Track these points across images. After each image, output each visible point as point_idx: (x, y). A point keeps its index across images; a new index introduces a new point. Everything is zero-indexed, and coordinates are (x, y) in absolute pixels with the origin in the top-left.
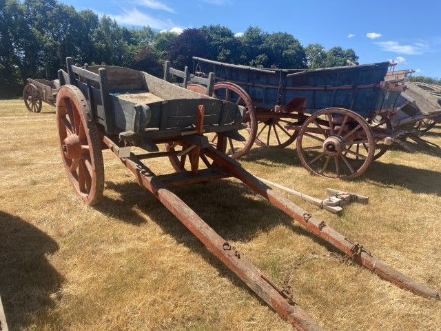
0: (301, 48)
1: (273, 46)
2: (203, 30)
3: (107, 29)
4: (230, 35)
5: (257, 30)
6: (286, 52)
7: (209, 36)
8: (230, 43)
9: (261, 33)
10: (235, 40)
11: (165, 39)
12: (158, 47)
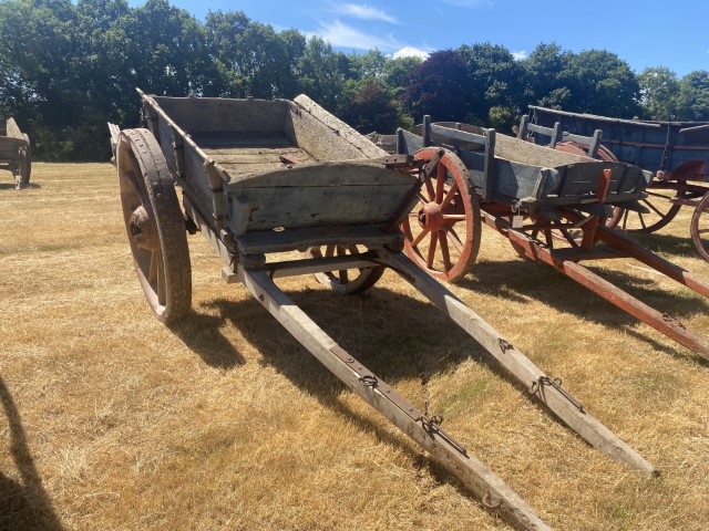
0: (631, 75)
1: (580, 73)
2: (463, 52)
3: (317, 57)
4: (507, 58)
5: (554, 49)
6: (604, 82)
7: (472, 61)
8: (507, 71)
9: (560, 53)
10: (514, 65)
11: (402, 67)
12: (390, 80)
